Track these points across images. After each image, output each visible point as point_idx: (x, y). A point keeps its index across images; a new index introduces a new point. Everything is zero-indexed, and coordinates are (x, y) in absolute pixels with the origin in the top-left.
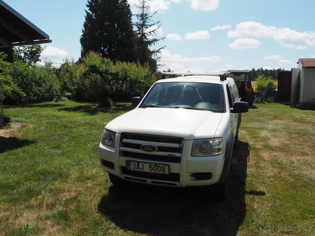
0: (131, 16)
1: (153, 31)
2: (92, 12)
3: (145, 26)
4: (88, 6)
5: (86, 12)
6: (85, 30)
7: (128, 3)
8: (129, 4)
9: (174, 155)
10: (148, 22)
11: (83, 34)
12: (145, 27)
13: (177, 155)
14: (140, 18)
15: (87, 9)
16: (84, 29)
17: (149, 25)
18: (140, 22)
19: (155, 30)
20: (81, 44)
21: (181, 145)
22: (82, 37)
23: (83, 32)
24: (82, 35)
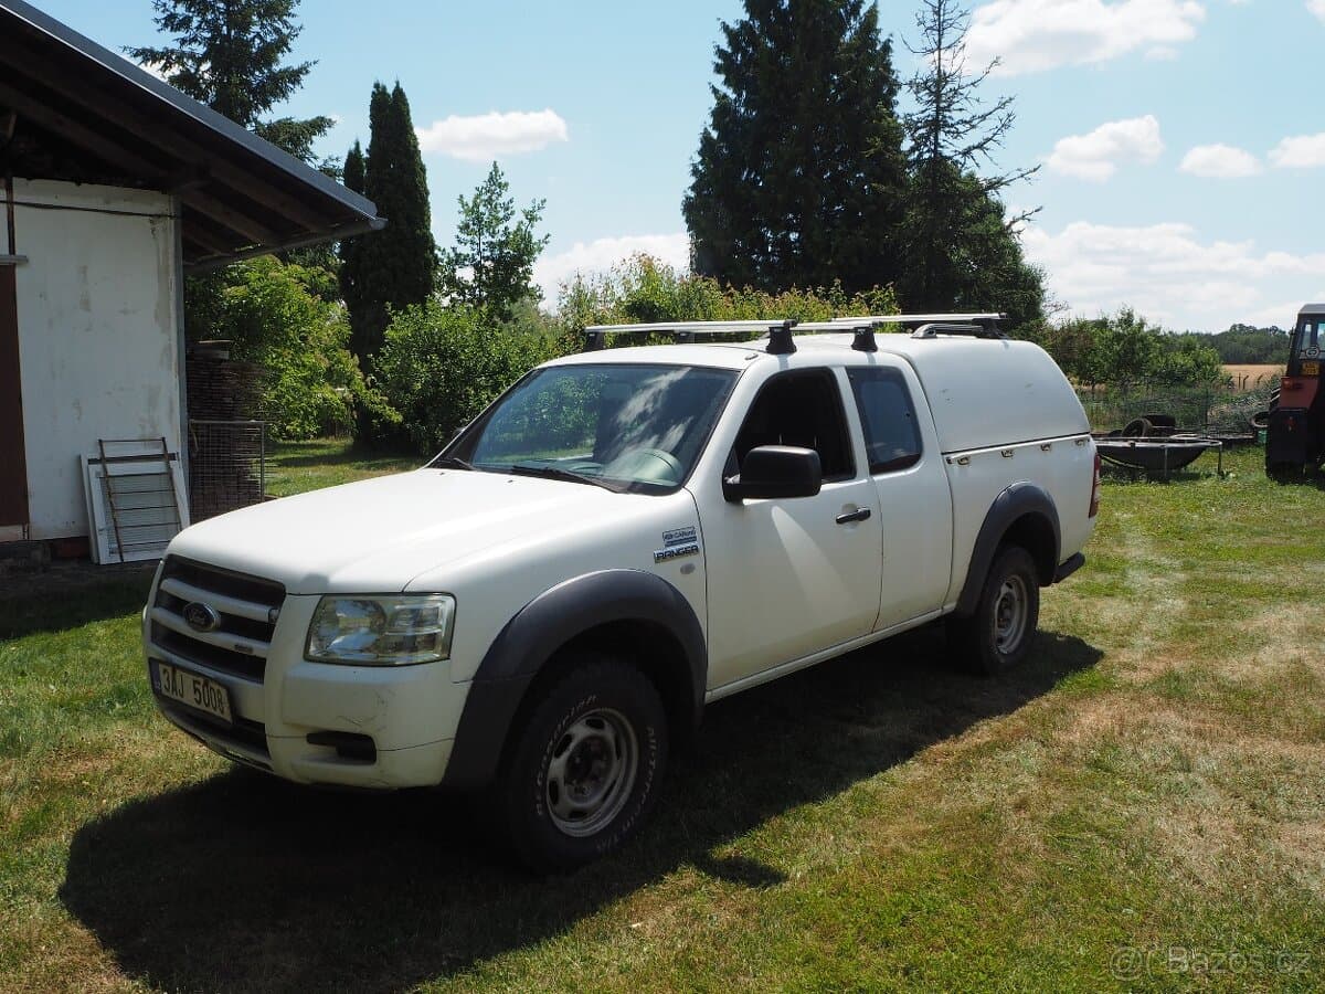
0: (893, 92)
1: (980, 146)
2: (735, 92)
3: (947, 129)
4: (718, 69)
5: (715, 91)
6: (702, 163)
7: (883, 37)
8: (889, 40)
9: (251, 650)
10: (961, 110)
11: (693, 180)
12: (949, 132)
13: (257, 648)
14: (924, 95)
15: (719, 80)
16: (698, 159)
17: (966, 122)
18: (923, 112)
19: (988, 140)
20: (687, 221)
21: (274, 612)
22: (692, 194)
23: (695, 172)
24: (693, 188)
